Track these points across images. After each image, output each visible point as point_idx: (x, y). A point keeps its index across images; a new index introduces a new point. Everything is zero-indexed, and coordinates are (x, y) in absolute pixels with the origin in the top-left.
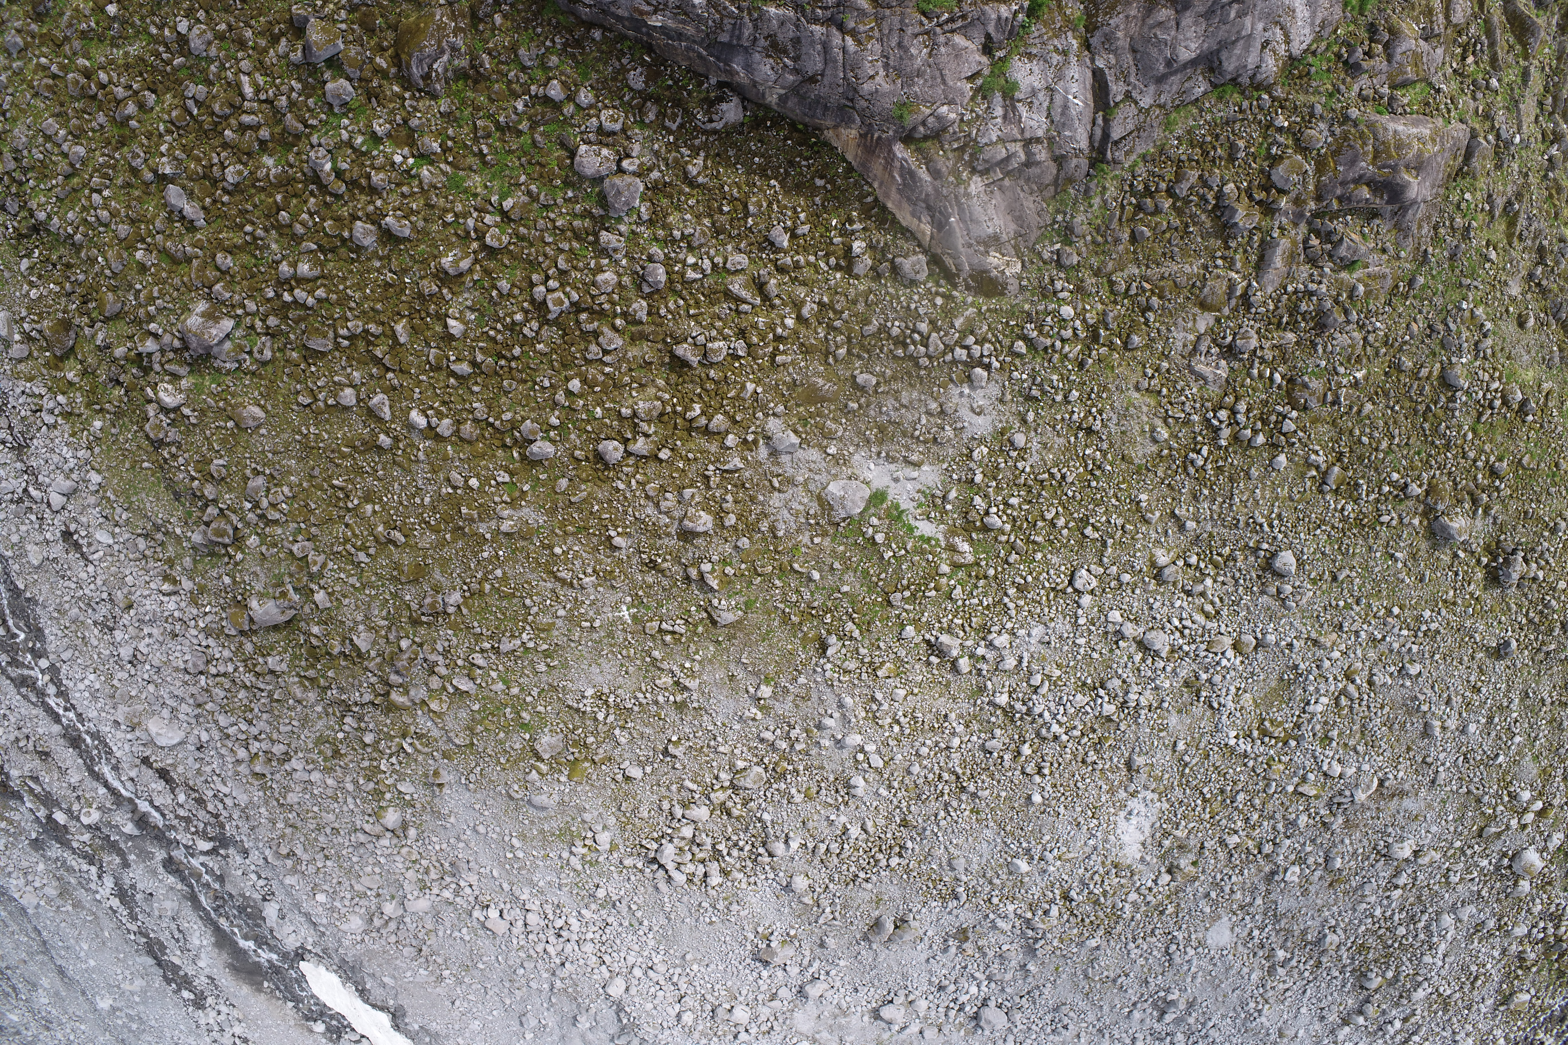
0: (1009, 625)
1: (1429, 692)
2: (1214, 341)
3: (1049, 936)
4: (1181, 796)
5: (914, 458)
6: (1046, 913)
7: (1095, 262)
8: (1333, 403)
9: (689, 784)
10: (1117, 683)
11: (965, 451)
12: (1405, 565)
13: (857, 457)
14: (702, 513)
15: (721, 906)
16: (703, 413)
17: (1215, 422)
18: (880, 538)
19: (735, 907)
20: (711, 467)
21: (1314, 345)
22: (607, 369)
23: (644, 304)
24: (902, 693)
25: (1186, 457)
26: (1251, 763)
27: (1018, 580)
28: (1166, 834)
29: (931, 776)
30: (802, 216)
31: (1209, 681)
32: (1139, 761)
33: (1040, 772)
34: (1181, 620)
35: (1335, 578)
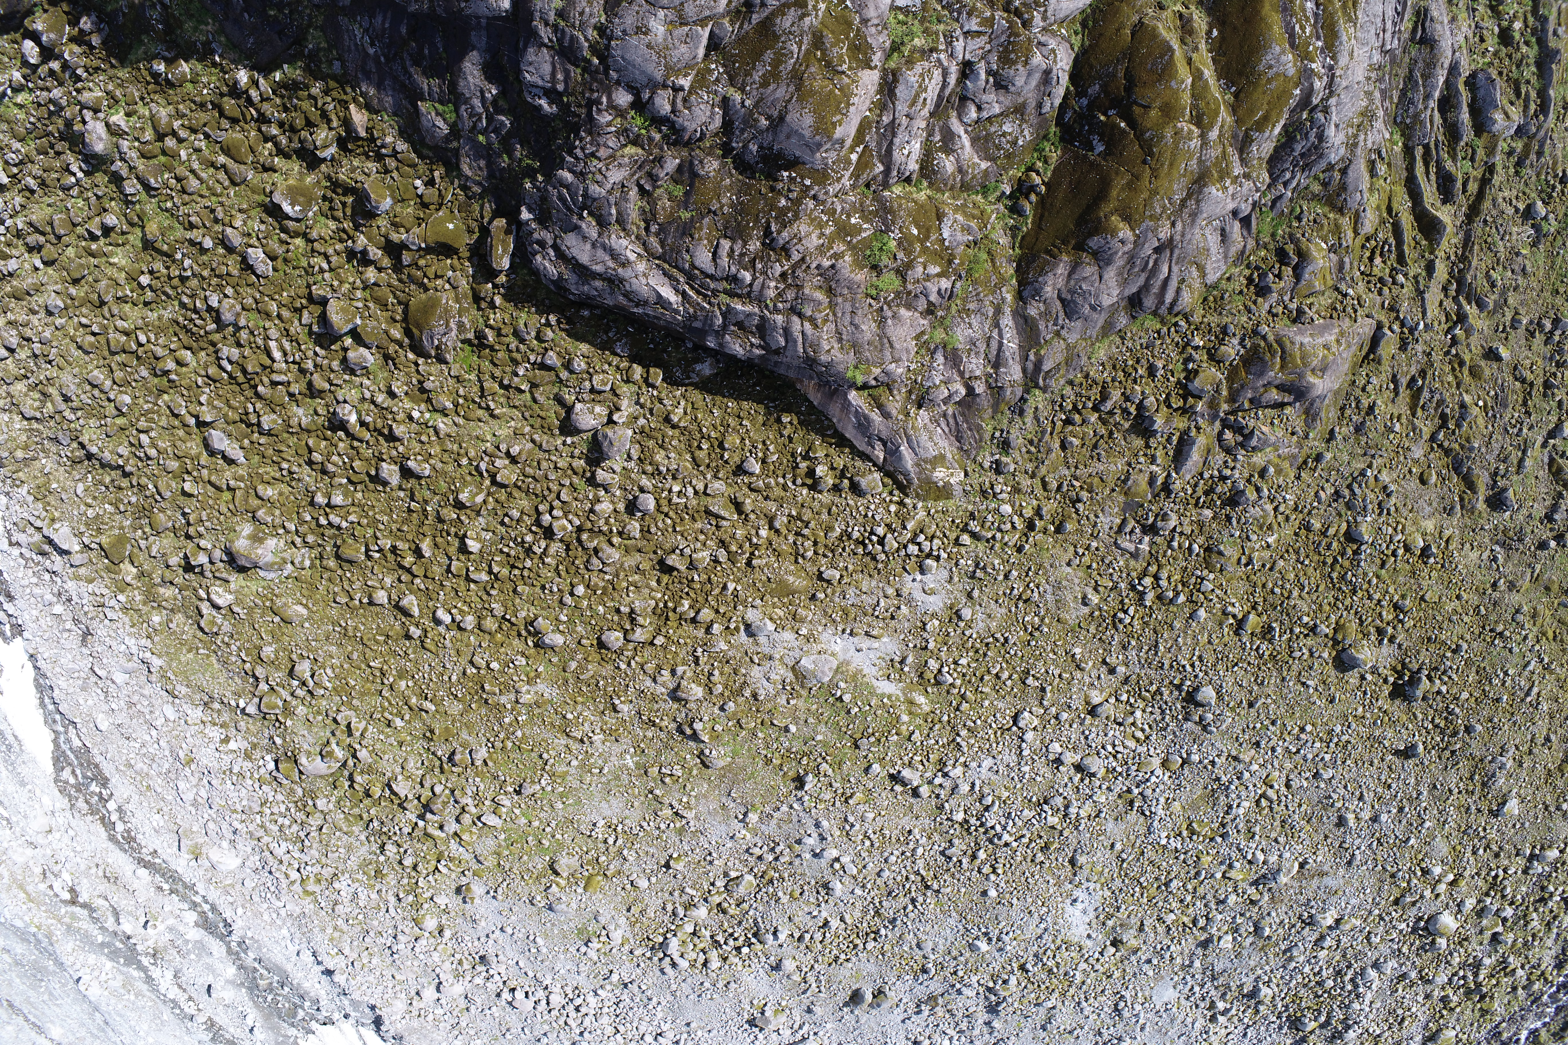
0: (962, 760)
1: (1342, 791)
2: (1138, 522)
3: (1010, 1000)
4: (1121, 885)
5: (874, 633)
6: (1005, 982)
7: (1030, 467)
8: (1246, 565)
9: (688, 890)
10: (1059, 801)
11: (919, 624)
12: (1316, 690)
13: (825, 634)
14: (693, 686)
15: (720, 985)
16: (691, 607)
17: (1140, 588)
18: (847, 698)
19: (732, 985)
20: (700, 650)
21: (1229, 518)
22: (607, 577)
23: (637, 525)
24: (871, 816)
25: (1115, 615)
26: (1182, 857)
27: (970, 723)
28: (1109, 916)
29: (899, 878)
30: (771, 448)
31: (1141, 794)
32: (1082, 859)
33: (994, 871)
34: (1114, 746)
35: (1251, 705)
